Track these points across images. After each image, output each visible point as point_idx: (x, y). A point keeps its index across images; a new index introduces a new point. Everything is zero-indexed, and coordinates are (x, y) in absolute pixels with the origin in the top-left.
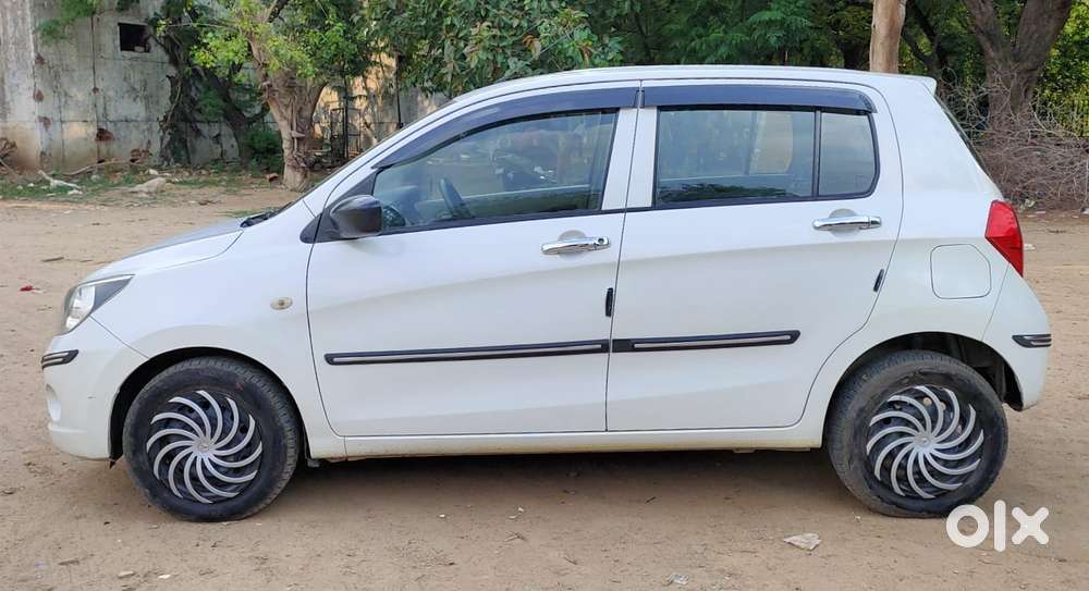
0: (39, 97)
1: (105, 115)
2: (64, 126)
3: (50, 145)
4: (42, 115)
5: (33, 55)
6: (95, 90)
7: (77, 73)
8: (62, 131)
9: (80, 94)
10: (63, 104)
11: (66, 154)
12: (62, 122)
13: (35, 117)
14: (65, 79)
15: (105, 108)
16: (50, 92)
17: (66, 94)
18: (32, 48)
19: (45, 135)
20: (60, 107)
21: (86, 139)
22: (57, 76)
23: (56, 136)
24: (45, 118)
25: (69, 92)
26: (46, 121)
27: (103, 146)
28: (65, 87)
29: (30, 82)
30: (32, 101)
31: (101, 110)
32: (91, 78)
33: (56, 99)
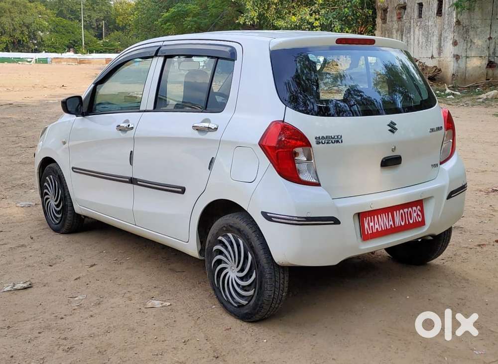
0: (455, 43)
1: (494, 53)
2: (467, 59)
3: (458, 70)
4: (455, 54)
5: (455, 20)
6: (490, 38)
7: (479, 30)
8: (466, 63)
9: (479, 42)
10: (468, 47)
11: (467, 75)
12: (467, 57)
13: (452, 55)
14: (471, 33)
15: (494, 49)
16: (462, 40)
17: (471, 41)
18: (455, 16)
19: (456, 65)
20: (466, 49)
21: (480, 67)
22: (467, 31)
23: (462, 65)
24: (457, 55)
25: (473, 40)
26: (457, 57)
27: (490, 71)
28: (472, 36)
29: (451, 36)
30: (452, 45)
31: (492, 51)
32: (489, 32)
33: (465, 44)
